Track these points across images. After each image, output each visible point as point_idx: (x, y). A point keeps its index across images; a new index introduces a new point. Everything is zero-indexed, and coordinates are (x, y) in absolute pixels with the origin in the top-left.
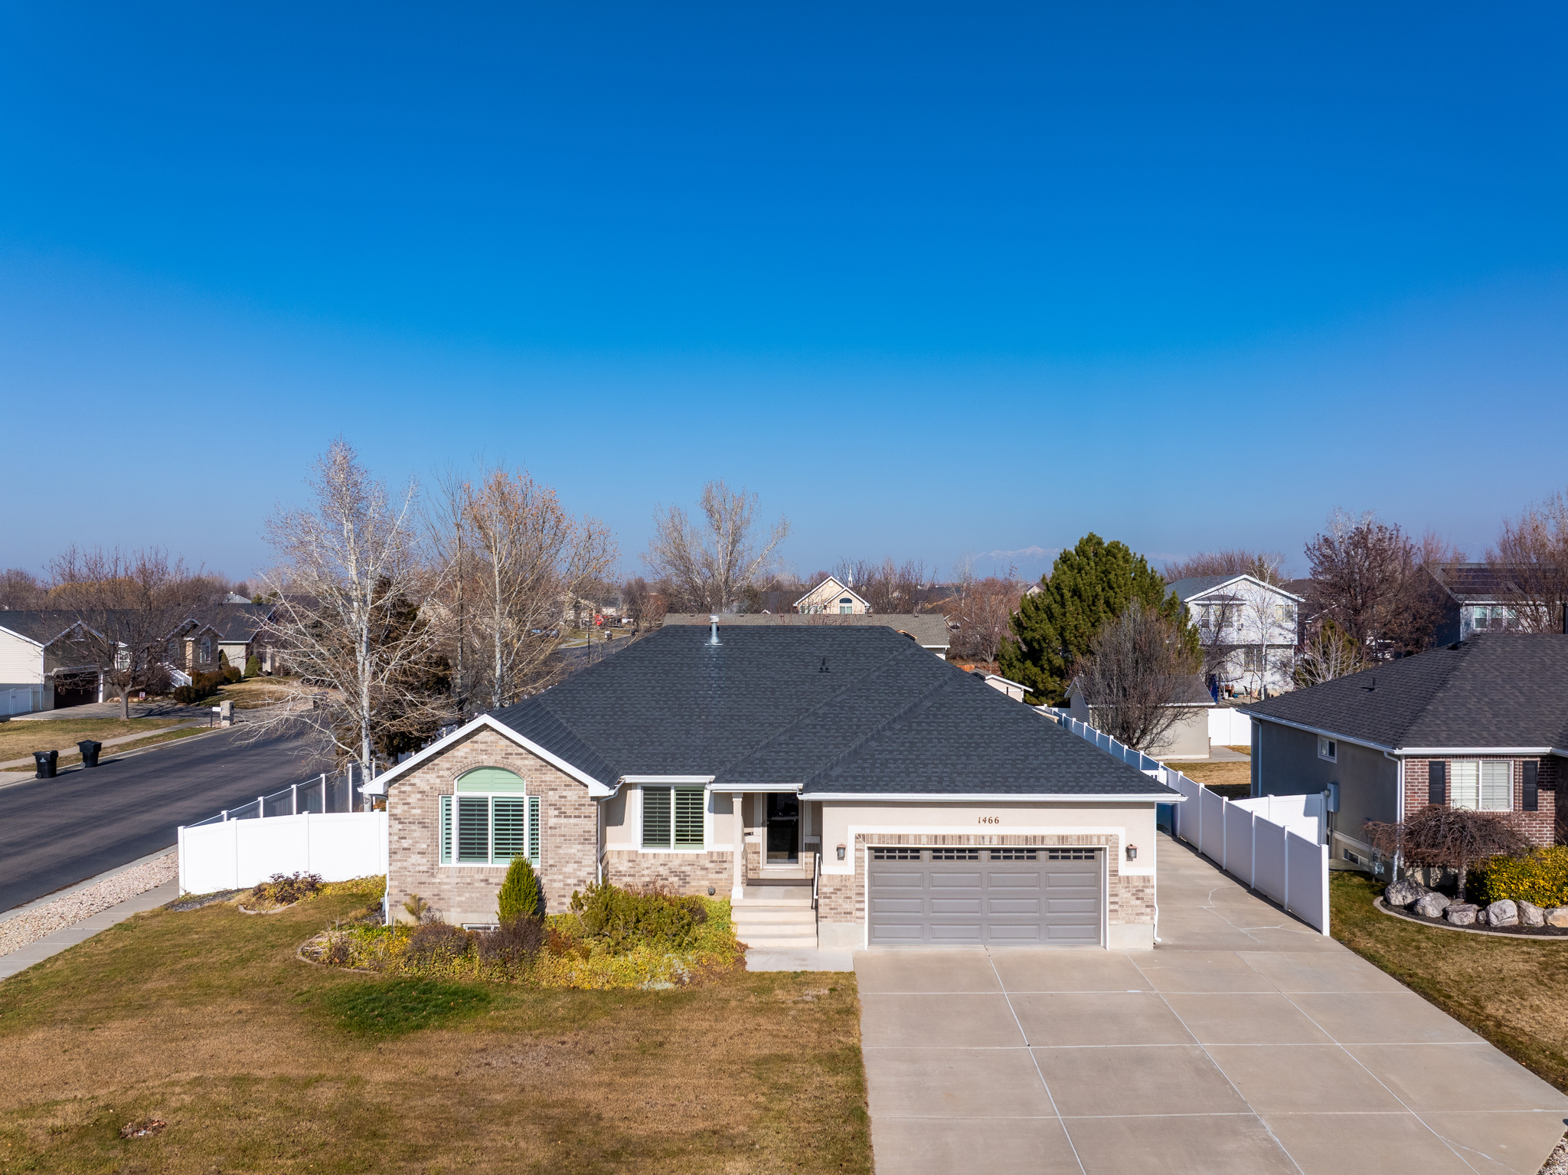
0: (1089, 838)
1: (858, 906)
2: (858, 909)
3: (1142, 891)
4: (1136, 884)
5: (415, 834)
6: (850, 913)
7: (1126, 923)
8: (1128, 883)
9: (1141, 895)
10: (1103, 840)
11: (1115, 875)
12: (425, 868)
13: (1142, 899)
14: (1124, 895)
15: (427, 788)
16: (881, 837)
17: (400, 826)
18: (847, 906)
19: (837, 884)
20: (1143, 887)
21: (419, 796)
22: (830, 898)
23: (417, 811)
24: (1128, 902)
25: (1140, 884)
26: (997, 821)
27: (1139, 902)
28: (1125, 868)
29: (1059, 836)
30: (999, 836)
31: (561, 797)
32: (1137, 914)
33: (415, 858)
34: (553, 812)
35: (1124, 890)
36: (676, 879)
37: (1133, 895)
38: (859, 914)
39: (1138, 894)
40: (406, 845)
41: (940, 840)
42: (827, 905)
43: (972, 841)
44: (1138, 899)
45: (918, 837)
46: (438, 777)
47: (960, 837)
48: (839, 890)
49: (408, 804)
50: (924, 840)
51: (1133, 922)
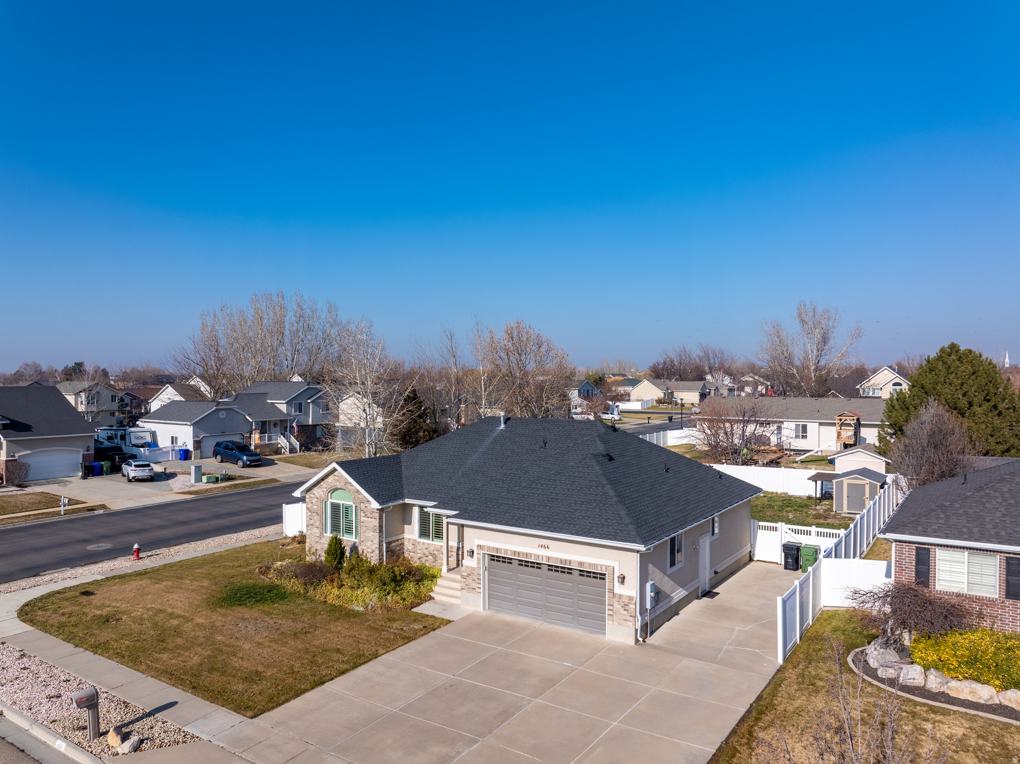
0: (595, 565)
1: (478, 586)
2: (478, 588)
3: (628, 605)
4: (624, 600)
5: (315, 518)
6: (475, 589)
7: (618, 624)
8: (620, 599)
9: (627, 608)
10: (604, 568)
11: (611, 592)
12: (318, 535)
13: (628, 610)
14: (617, 606)
15: (318, 496)
16: (489, 548)
17: (310, 513)
18: (474, 585)
19: (469, 571)
20: (628, 603)
21: (316, 499)
22: (465, 578)
23: (315, 507)
24: (619, 611)
25: (627, 601)
26: (548, 547)
27: (625, 612)
28: (618, 589)
29: (579, 562)
30: (546, 556)
31: (366, 507)
32: (625, 620)
33: (315, 530)
34: (363, 514)
35: (617, 603)
36: (432, 557)
37: (622, 607)
38: (478, 590)
39: (625, 606)
40: (312, 523)
41: (517, 554)
42: (464, 582)
43: (533, 558)
44: (625, 610)
45: (506, 551)
46: (323, 491)
47: (527, 554)
48: (470, 575)
49: (312, 503)
50: (509, 553)
51: (622, 625)
